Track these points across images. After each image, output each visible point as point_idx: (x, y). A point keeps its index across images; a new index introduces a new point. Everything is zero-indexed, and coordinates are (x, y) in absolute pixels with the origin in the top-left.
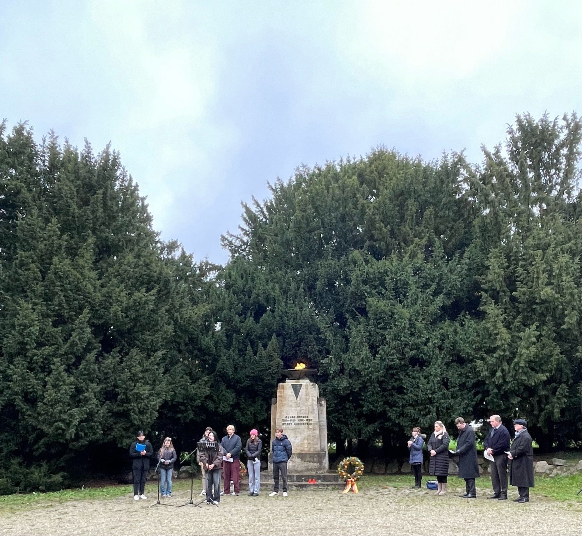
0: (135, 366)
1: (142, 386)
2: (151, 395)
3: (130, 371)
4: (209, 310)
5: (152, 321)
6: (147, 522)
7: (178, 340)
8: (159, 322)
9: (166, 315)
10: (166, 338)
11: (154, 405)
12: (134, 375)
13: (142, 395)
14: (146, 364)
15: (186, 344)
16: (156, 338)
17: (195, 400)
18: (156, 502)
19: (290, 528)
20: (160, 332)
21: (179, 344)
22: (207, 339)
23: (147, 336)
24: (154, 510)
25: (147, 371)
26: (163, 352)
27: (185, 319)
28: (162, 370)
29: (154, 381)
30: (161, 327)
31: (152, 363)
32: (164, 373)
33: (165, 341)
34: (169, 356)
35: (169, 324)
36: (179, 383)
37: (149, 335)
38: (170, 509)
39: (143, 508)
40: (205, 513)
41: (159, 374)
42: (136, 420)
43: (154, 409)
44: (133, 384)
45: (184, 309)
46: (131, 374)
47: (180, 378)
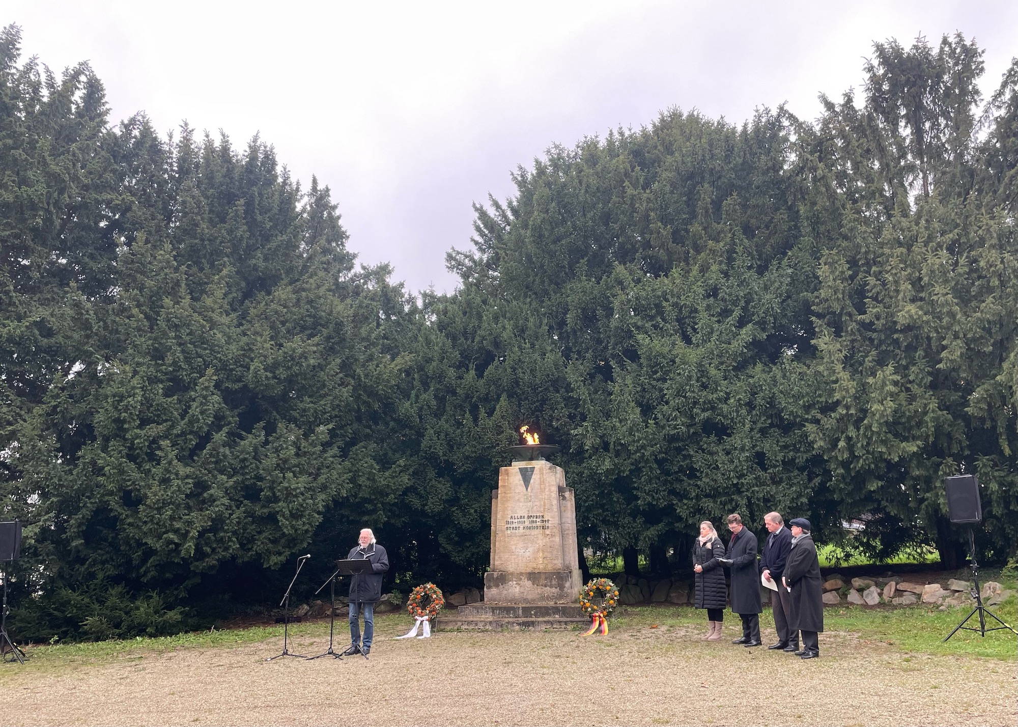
0: (287, 448)
1: (294, 477)
2: (310, 489)
3: (278, 456)
8: (328, 383)
10: (338, 406)
11: (313, 505)
12: (285, 461)
13: (295, 489)
16: (321, 406)
17: (387, 495)
20: (328, 398)
23: (309, 404)
25: (305, 454)
26: (330, 426)
27: (372, 376)
29: (319, 469)
30: (329, 390)
33: (337, 410)
35: (345, 386)
36: (364, 470)
37: (311, 402)
42: (287, 527)
43: (314, 511)
44: (282, 475)
46: (280, 459)
47: (364, 463)
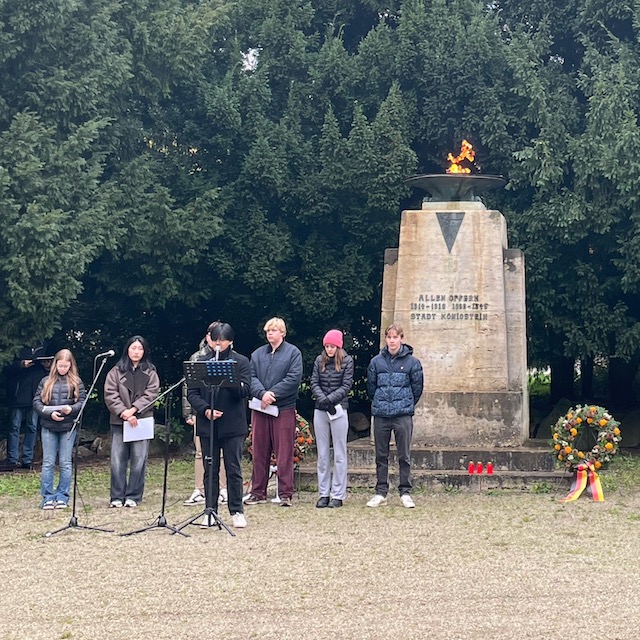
0: (26, 159)
1: (41, 211)
2: (65, 234)
3: (11, 172)
4: (226, 17)
5: (76, 41)
6: (40, 574)
7: (142, 92)
8: (94, 45)
9: (112, 27)
10: (110, 87)
11: (71, 262)
12: (23, 181)
13: (42, 234)
14: (56, 153)
15: (164, 103)
16: (84, 84)
17: (182, 251)
18: (67, 520)
19: (420, 593)
20: (94, 72)
21: (146, 101)
22: (220, 91)
23: (61, 80)
24: (59, 543)
25: (56, 170)
26: (103, 123)
27: (162, 37)
28: (97, 170)
29: (76, 199)
30: (98, 58)
31: (71, 153)
32: (102, 179)
33: (107, 94)
34: (118, 133)
35: (121, 52)
36: (142, 203)
37: (66, 78)
38: (102, 540)
39: (30, 536)
40: (197, 551)
41: (88, 180)
42: (24, 301)
43: (72, 273)
44: (19, 206)
45: (159, 13)
46: (15, 178)
47: (146, 191)
